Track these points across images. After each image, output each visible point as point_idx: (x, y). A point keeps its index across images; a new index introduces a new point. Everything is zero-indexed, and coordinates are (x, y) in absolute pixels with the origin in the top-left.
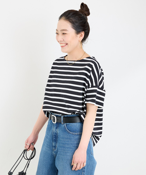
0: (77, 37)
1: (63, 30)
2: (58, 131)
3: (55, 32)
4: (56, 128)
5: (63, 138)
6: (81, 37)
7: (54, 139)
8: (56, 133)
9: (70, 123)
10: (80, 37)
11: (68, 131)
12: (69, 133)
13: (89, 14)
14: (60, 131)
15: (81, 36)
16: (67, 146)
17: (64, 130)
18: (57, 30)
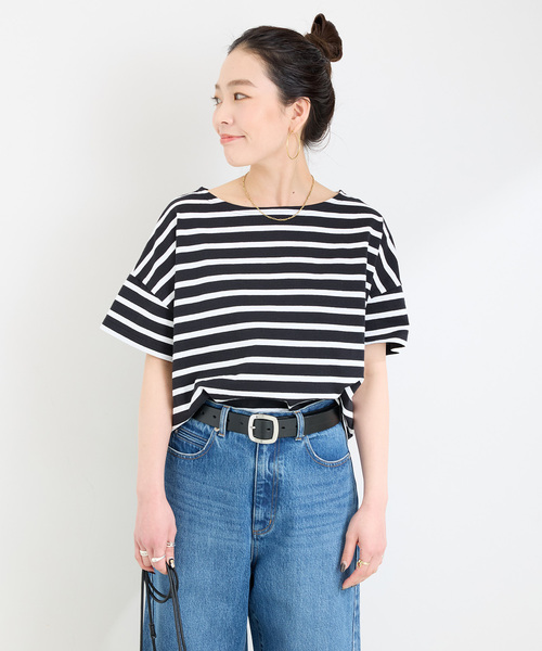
0: (284, 114)
1: (237, 83)
2: (281, 467)
3: (213, 92)
4: (272, 459)
5: (305, 488)
6: (298, 118)
7: (262, 496)
8: (269, 476)
9: (319, 431)
10: (294, 118)
11: (319, 461)
12: (321, 466)
13: (337, 55)
14: (289, 465)
15: (299, 115)
16: (318, 511)
17: (304, 459)
18: (217, 87)
